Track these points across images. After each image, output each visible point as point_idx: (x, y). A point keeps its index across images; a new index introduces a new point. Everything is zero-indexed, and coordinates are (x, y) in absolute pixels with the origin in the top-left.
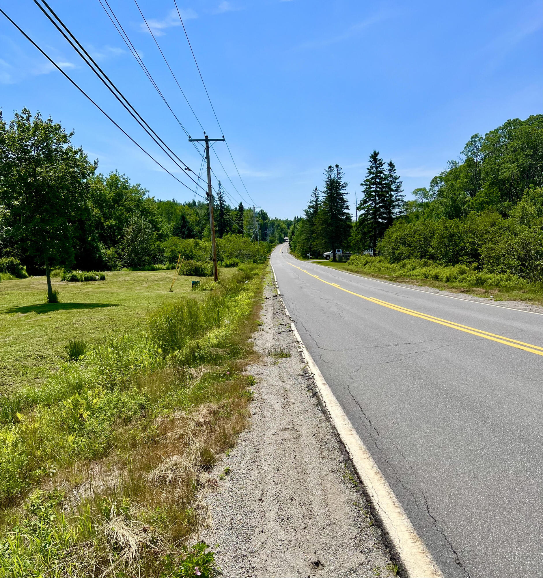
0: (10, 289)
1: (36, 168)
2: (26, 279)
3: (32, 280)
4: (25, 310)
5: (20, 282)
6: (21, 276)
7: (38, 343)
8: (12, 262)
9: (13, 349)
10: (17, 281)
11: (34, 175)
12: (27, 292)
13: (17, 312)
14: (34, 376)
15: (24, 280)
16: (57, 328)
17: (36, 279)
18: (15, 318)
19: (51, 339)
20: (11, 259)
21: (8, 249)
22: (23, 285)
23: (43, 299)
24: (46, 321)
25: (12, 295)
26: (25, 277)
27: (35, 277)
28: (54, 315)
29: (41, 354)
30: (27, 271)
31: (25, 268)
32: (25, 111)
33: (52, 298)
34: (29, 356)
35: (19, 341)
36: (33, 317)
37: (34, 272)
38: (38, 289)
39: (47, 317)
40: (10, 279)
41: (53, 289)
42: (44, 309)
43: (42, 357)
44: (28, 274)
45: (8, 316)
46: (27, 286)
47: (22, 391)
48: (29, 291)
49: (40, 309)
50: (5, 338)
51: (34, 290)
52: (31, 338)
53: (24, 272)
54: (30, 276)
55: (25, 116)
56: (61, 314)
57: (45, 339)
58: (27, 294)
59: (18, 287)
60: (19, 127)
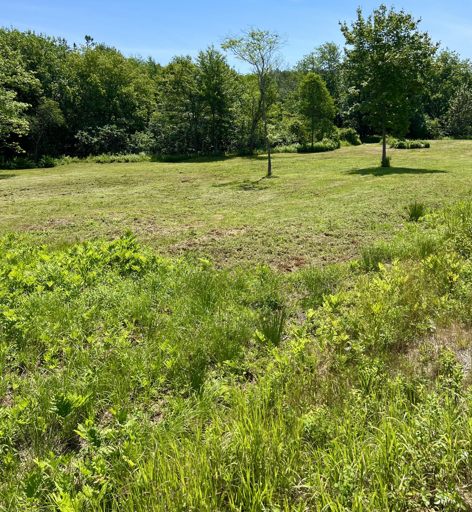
0: (348, 154)
1: (385, 53)
2: (360, 146)
3: (365, 147)
4: (364, 172)
5: (356, 148)
6: (356, 144)
7: (380, 202)
8: (350, 132)
9: (360, 205)
10: (352, 148)
11: (382, 59)
12: (362, 157)
13: (358, 174)
14: (382, 231)
15: (358, 146)
16: (394, 189)
17: (368, 146)
18: (357, 179)
19: (391, 199)
20: (350, 129)
21: (347, 121)
22: (358, 151)
23: (377, 163)
24: (383, 183)
25: (350, 159)
26: (359, 144)
27: (367, 144)
28: (388, 178)
29: (384, 212)
30: (361, 138)
31: (359, 136)
32: (383, 8)
33: (385, 162)
34: (374, 213)
35: (363, 199)
36: (371, 179)
37: (365, 140)
38: (371, 154)
39: (383, 179)
40: (347, 145)
41: (387, 155)
42: (380, 173)
43: (386, 214)
44: (362, 141)
45: (351, 176)
46: (362, 152)
47: (377, 244)
48: (364, 156)
49: (377, 172)
50: (351, 195)
51: (368, 156)
52: (372, 197)
53: (358, 140)
54: (362, 143)
55: (381, 11)
56: (395, 177)
57: (385, 199)
58: (362, 159)
59: (355, 153)
60: (376, 20)
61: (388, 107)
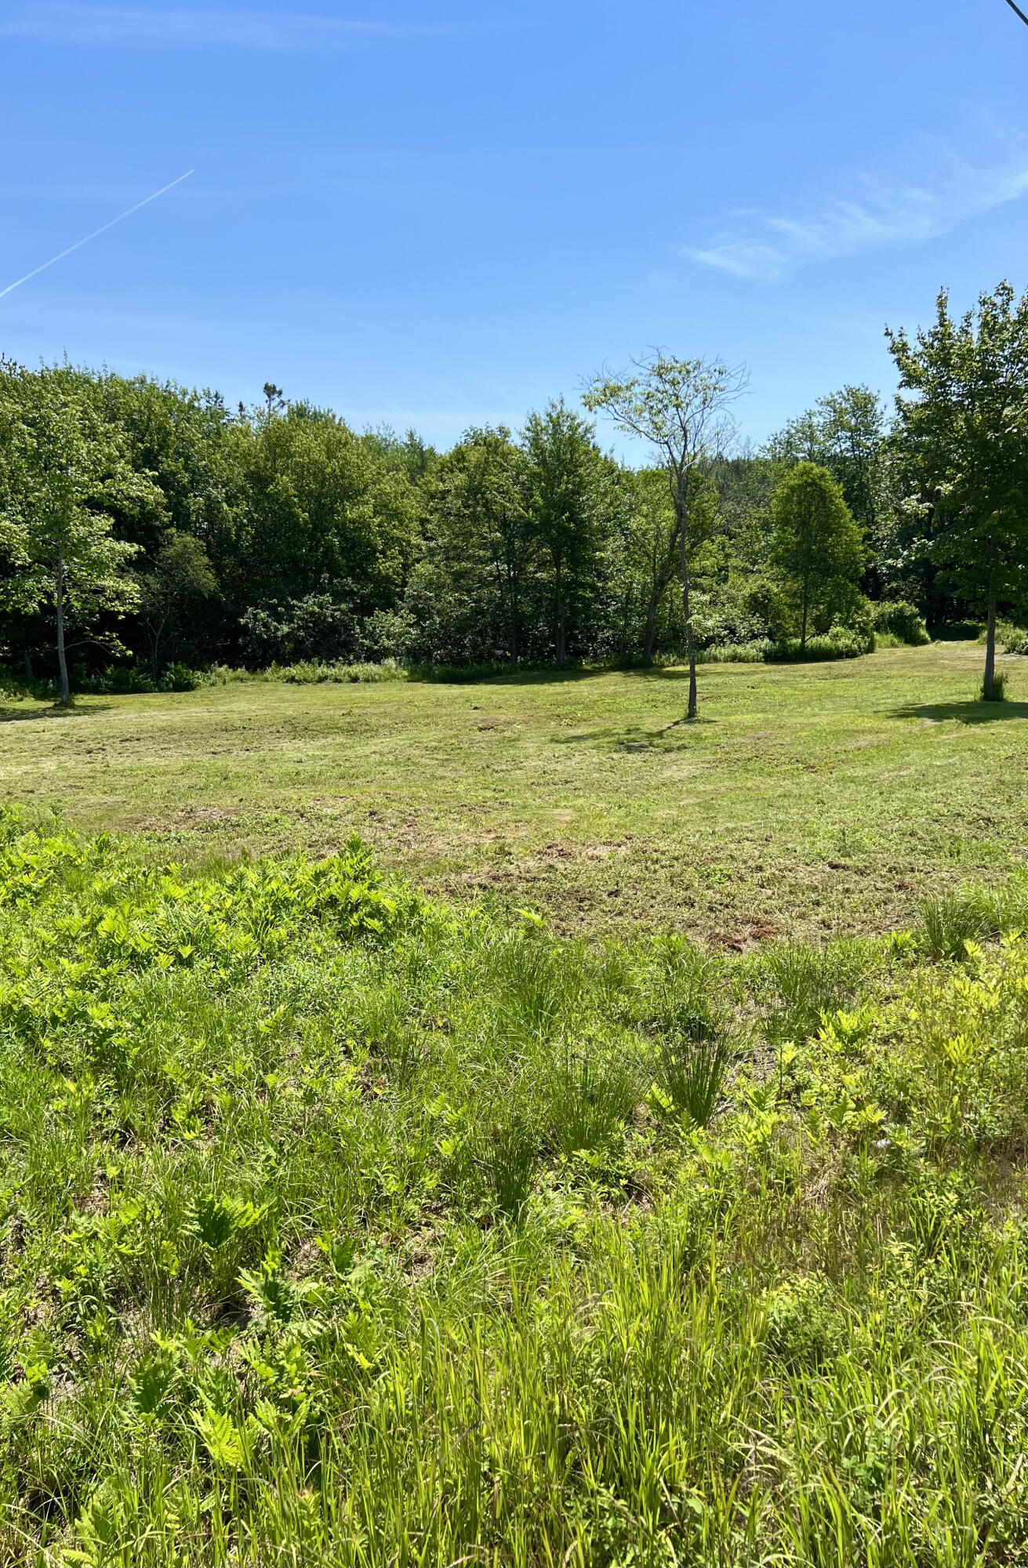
0: (895, 666)
1: (1003, 409)
2: (925, 647)
3: (938, 649)
4: (939, 713)
5: (916, 653)
6: (915, 640)
7: (976, 789)
8: (901, 610)
9: (922, 794)
10: (904, 651)
11: (996, 424)
12: (931, 674)
13: (919, 716)
14: (977, 862)
15: (920, 648)
16: (1011, 758)
17: (947, 648)
18: (916, 730)
19: (1003, 783)
20: (902, 604)
21: (894, 585)
22: (922, 660)
23: (972, 690)
24: (984, 741)
25: (900, 680)
26: (924, 642)
27: (945, 643)
28: (1000, 728)
29: (985, 814)
30: (928, 627)
31: (924, 623)
32: (1006, 291)
33: (993, 689)
34: (959, 815)
35: (930, 779)
36: (954, 731)
37: (940, 633)
38: (954, 669)
39: (985, 731)
40: (893, 645)
41: (998, 671)
42: (977, 715)
43: (989, 820)
44: (930, 635)
45: (900, 723)
46: (931, 662)
47: (963, 892)
48: (935, 672)
49: (970, 713)
50: (900, 769)
51: (946, 672)
52: (955, 775)
53: (923, 632)
54: (933, 640)
55: (998, 300)
56: (1016, 727)
57: (989, 780)
58: (931, 679)
59: (913, 664)
60: (985, 324)
61: (1006, 547)
